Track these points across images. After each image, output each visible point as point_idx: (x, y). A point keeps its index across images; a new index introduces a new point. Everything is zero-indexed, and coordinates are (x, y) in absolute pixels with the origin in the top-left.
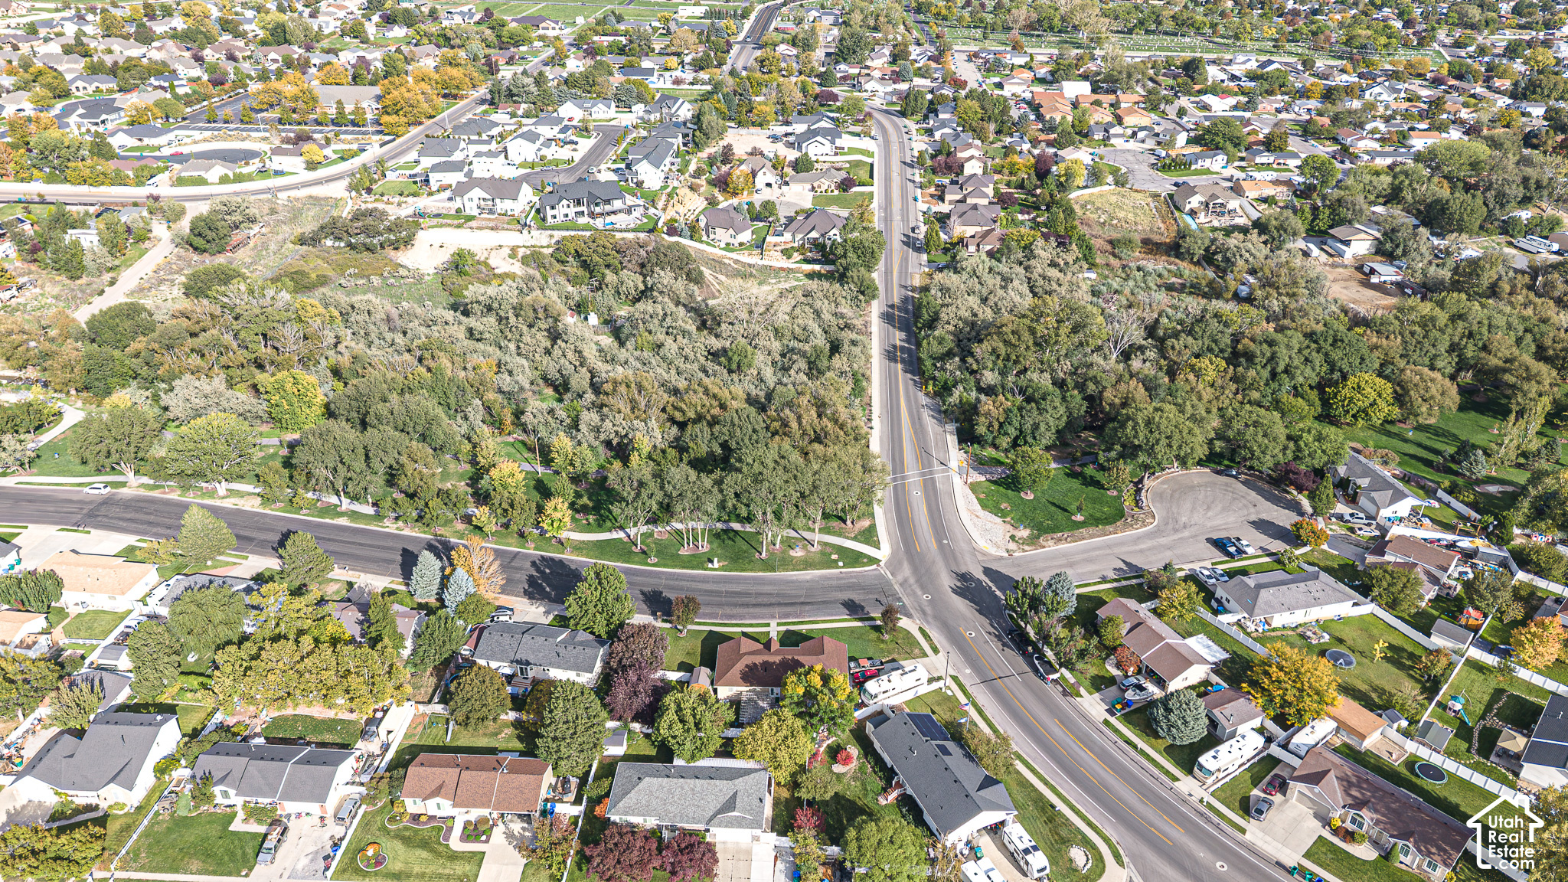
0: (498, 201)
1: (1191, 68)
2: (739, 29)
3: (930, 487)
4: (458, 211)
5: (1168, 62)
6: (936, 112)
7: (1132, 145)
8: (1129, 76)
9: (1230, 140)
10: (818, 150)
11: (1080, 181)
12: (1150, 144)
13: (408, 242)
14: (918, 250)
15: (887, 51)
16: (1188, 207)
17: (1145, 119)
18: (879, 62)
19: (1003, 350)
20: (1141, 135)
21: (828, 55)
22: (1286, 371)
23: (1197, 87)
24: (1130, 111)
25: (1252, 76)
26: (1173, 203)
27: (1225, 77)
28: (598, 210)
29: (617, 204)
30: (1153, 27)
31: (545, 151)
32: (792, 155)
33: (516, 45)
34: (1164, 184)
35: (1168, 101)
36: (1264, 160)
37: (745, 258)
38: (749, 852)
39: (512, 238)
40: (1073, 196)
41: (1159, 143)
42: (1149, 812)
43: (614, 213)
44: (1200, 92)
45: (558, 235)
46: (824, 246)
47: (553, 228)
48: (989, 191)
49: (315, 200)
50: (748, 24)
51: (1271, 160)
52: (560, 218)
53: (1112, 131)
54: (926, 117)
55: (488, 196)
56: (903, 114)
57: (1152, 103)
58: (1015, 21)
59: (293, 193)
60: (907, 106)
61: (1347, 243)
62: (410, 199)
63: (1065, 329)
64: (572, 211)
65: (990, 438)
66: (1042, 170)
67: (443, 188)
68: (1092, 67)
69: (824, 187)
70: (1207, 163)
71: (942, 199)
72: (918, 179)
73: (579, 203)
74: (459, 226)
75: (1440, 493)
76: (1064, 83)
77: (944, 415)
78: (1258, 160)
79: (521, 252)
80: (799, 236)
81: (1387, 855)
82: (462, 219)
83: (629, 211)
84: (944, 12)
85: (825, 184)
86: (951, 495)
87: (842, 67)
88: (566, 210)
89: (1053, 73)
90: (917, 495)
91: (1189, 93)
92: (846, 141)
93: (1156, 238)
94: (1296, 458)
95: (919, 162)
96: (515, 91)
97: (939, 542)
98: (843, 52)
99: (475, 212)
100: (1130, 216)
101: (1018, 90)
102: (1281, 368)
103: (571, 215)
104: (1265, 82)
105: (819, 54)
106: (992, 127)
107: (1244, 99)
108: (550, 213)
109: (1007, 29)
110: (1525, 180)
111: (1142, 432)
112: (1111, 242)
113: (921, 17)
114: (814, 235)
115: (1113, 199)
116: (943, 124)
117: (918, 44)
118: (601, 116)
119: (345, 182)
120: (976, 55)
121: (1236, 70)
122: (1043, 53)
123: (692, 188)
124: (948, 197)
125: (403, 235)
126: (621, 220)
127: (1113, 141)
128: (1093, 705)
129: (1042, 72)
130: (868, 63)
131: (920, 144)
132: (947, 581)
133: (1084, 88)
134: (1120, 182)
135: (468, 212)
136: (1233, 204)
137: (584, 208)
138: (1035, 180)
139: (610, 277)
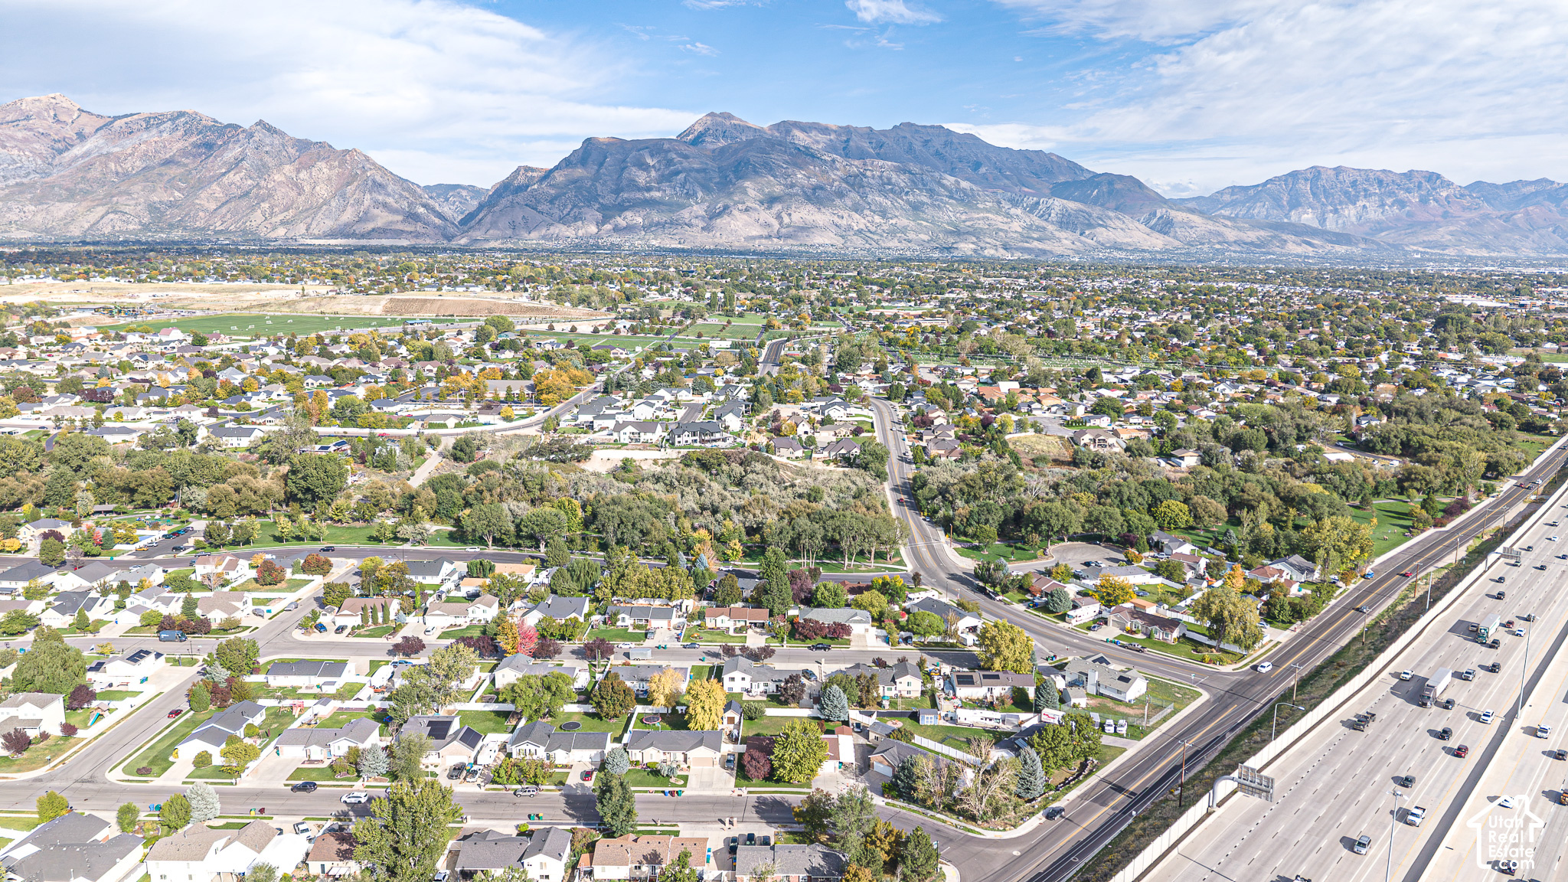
0: (642, 434)
1: (1092, 374)
2: (760, 354)
3: (931, 548)
4: (615, 441)
5: (1076, 372)
6: (912, 396)
7: (1047, 414)
8: (1046, 377)
9: (1113, 409)
10: (836, 413)
11: (1011, 429)
12: (1060, 413)
13: (587, 457)
14: (910, 463)
15: (871, 366)
16: (1082, 443)
17: (1056, 400)
18: (867, 371)
19: (966, 489)
20: (1054, 409)
21: (830, 367)
22: (1129, 500)
23: (1094, 386)
24: (1045, 397)
25: (1134, 380)
26: (1073, 441)
27: (1116, 380)
28: (707, 438)
29: (718, 436)
30: (1067, 353)
31: (658, 413)
32: (819, 418)
33: (600, 362)
34: (1068, 433)
35: (1073, 392)
36: (1136, 421)
37: (799, 464)
38: (864, 636)
39: (655, 454)
40: (1007, 437)
41: (1065, 413)
42: (1045, 630)
43: (715, 440)
44: (1097, 388)
45: (684, 452)
46: (849, 458)
47: (680, 448)
48: (952, 433)
49: (518, 437)
50: (764, 352)
51: (1140, 421)
52: (683, 443)
53: (1033, 406)
54: (904, 401)
55: (635, 431)
56: (889, 399)
57: (1063, 393)
58: (963, 349)
59: (504, 433)
60: (892, 394)
61: (1182, 458)
62: (582, 435)
63: (1001, 478)
64: (690, 439)
65: (962, 528)
66: (986, 424)
67: (603, 429)
68: (1020, 374)
69: (843, 433)
70: (1097, 422)
71: (921, 439)
72: (903, 430)
73: (694, 434)
74: (618, 448)
75: (1210, 549)
76: (1000, 383)
77: (935, 524)
78: (1131, 421)
79: (660, 462)
80: (833, 454)
81: (1149, 636)
82: (618, 445)
83: (724, 440)
84: (909, 343)
85: (843, 431)
86: (943, 550)
87: (841, 374)
88: (686, 438)
89: (991, 378)
90: (924, 550)
91: (1089, 389)
92: (852, 410)
93: (1062, 459)
94: (1129, 531)
95: (904, 420)
96: (623, 383)
97: (939, 565)
98: (841, 364)
99: (627, 441)
100: (1045, 448)
101: (968, 387)
102: (1125, 498)
103: (690, 442)
104: (1144, 382)
105: (823, 369)
106: (951, 403)
107: (1127, 392)
108: (677, 439)
109: (957, 355)
110: (1298, 426)
111: (1043, 513)
112: (1032, 460)
113: (892, 348)
114: (843, 451)
115: (1034, 439)
116: (917, 401)
117: (892, 363)
118: (684, 398)
119: (538, 427)
120: (936, 369)
121: (1125, 377)
122: (985, 368)
123: (758, 432)
124: (925, 438)
125: (584, 454)
126: (721, 444)
127: (1034, 412)
128: (1021, 607)
129: (985, 377)
130: (859, 373)
131: (901, 413)
132: (943, 576)
133: (1016, 385)
134: (1038, 431)
135: (622, 441)
136: (1112, 440)
137: (697, 438)
138: (981, 429)
139: (725, 467)
